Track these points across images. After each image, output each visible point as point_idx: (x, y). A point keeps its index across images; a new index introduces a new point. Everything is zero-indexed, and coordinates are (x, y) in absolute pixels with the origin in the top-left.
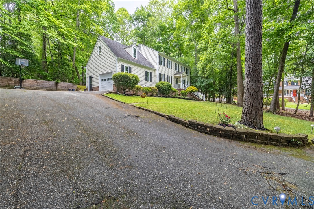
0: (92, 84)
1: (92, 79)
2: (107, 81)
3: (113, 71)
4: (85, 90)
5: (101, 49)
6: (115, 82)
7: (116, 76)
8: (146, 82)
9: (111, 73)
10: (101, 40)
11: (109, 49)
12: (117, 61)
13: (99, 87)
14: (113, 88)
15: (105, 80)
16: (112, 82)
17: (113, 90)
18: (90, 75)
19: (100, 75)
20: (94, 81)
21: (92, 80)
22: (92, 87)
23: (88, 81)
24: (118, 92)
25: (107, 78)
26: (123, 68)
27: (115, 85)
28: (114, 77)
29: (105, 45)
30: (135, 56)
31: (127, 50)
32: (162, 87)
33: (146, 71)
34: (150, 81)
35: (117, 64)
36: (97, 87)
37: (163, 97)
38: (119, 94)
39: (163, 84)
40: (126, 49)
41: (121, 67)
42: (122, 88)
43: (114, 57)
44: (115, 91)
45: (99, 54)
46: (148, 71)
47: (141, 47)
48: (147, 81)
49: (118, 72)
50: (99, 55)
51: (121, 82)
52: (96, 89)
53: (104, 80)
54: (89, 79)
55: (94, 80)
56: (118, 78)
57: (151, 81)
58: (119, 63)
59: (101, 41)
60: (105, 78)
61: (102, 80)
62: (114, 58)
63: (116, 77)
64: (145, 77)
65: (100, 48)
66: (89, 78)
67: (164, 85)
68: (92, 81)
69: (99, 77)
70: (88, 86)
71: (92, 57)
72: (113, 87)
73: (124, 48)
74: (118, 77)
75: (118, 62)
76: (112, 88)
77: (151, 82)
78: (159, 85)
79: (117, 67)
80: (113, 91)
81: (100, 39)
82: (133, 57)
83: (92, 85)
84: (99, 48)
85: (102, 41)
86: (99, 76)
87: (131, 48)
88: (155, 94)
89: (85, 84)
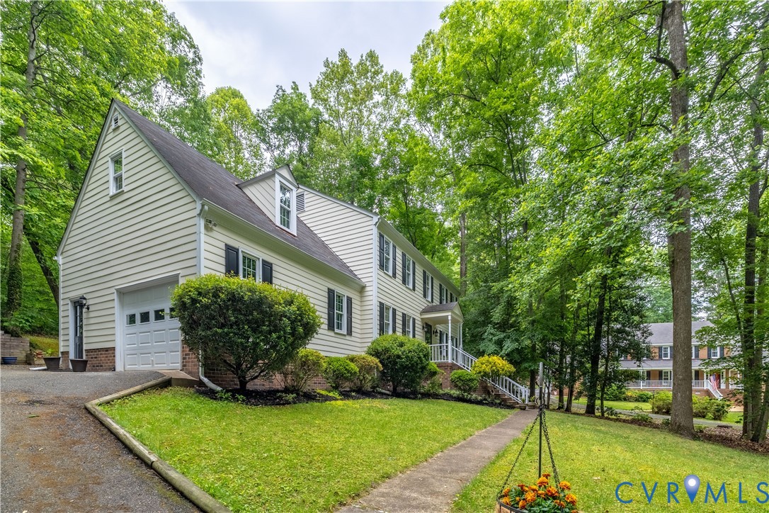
0: (85, 334)
1: (84, 310)
2: (153, 324)
3: (182, 273)
4: (52, 363)
5: (124, 169)
6: (190, 327)
7: (194, 294)
8: (331, 333)
9: (173, 280)
10: (120, 123)
11: (159, 166)
12: (202, 222)
13: (114, 349)
14: (179, 359)
15: (145, 317)
16: (172, 327)
17: (179, 366)
18: (76, 294)
19: (122, 293)
20: (92, 321)
21: (84, 315)
22: (85, 347)
23: (66, 320)
24: (205, 380)
25: (151, 309)
26: (232, 261)
27: (191, 342)
28: (181, 297)
29: (142, 145)
30: (286, 222)
31: (252, 192)
32: (399, 357)
33: (332, 287)
34: (344, 331)
35: (203, 238)
36: (107, 350)
38: (211, 394)
39: (401, 345)
40: (247, 191)
41: (223, 253)
43: (187, 200)
44: (190, 373)
45: (113, 190)
46: (339, 289)
47: (305, 196)
48: (336, 330)
49: (204, 272)
50: (113, 198)
51: (222, 326)
52: (102, 357)
53: (138, 318)
54: (71, 313)
55: (92, 315)
56: (207, 307)
57: (350, 332)
58: (214, 234)
59: (122, 129)
60: (144, 310)
61: (132, 319)
62: (186, 210)
63: (194, 301)
64: (329, 314)
65: (117, 161)
66: (70, 307)
67: (405, 348)
68: (85, 322)
69: (116, 304)
70: (66, 343)
71: (81, 211)
72: (179, 353)
73: (236, 183)
74: (205, 300)
75: (207, 228)
76: (179, 355)
77: (348, 338)
78: (387, 350)
79: (203, 254)
80: (184, 375)
81: (116, 120)
82: (278, 223)
83: (85, 341)
84: (111, 166)
85: (126, 126)
86: (115, 296)
87: (269, 182)
89: (58, 335)
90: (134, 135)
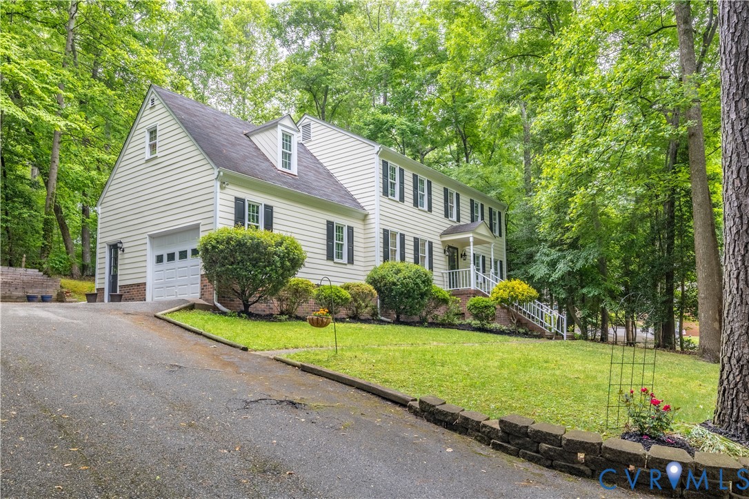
0: (119, 273)
1: (120, 252)
2: (177, 262)
3: (203, 222)
4: (92, 298)
5: (158, 139)
6: (210, 263)
7: (214, 243)
8: (331, 263)
9: (196, 228)
10: (156, 103)
11: (186, 139)
12: (219, 183)
13: (145, 284)
14: (199, 290)
15: (171, 257)
16: (196, 266)
17: (198, 295)
18: (112, 239)
19: (152, 237)
20: (127, 261)
21: (119, 257)
22: (119, 283)
23: (102, 261)
24: (219, 305)
25: (176, 250)
26: (241, 212)
27: (207, 278)
28: (205, 245)
29: (173, 122)
30: (287, 164)
31: (258, 140)
32: (394, 284)
33: (331, 219)
34: (345, 260)
35: (219, 195)
36: (138, 285)
37: (398, 322)
38: (224, 314)
39: (399, 271)
40: (252, 138)
41: (233, 205)
42: (238, 287)
43: (208, 167)
44: (206, 300)
45: (148, 156)
46: (338, 220)
47: (312, 126)
48: (336, 260)
49: (220, 227)
50: (148, 161)
51: (232, 264)
52: (134, 292)
53: (165, 258)
54: (107, 255)
55: (126, 256)
56: (222, 251)
57: (351, 260)
58: (226, 191)
59: (157, 108)
60: (170, 251)
61: (160, 259)
62: (206, 173)
63: (214, 247)
64: (328, 245)
65: (153, 133)
66: (107, 250)
67: (400, 275)
68: (120, 262)
69: (148, 246)
70: (102, 280)
71: (119, 170)
72: (199, 285)
73: (245, 132)
74: (221, 247)
75: (222, 188)
76: (198, 287)
77: (349, 266)
78: (383, 278)
79: (219, 208)
80: (202, 302)
81: (153, 101)
82: (280, 167)
83: (119, 278)
84: (147, 136)
85: (161, 106)
86: (147, 240)
87: (272, 131)
88: (365, 312)
89: (93, 275)
90: (167, 114)
